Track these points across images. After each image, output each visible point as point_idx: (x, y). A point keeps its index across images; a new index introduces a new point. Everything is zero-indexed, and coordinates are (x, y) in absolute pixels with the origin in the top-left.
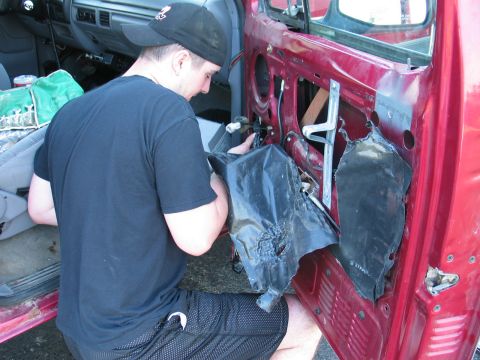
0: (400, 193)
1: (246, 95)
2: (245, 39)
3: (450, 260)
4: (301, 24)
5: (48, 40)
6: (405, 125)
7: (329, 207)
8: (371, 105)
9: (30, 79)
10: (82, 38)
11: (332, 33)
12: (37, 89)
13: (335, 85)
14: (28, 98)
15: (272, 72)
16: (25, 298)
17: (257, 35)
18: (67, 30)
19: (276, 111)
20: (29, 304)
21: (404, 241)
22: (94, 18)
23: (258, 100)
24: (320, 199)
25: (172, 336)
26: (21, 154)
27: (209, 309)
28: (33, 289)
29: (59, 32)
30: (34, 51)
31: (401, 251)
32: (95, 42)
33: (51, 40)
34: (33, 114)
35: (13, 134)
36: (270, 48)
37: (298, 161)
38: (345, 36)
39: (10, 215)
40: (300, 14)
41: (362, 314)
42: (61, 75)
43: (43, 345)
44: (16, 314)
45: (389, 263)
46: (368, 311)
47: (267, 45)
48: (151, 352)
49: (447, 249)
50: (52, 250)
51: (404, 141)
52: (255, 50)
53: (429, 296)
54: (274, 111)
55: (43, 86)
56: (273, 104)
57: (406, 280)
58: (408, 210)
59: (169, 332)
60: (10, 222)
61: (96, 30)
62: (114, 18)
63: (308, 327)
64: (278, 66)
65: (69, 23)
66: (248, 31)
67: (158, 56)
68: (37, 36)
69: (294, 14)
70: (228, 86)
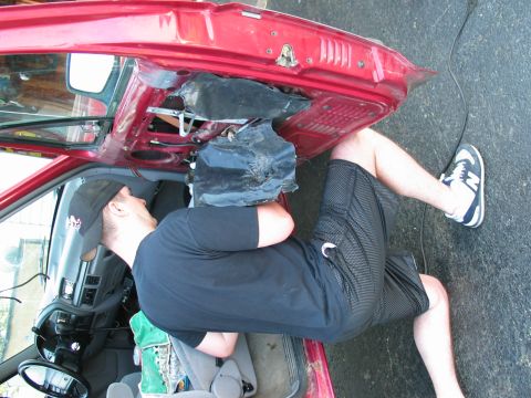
0: (224, 80)
1: (165, 168)
2: (118, 164)
3: (271, 51)
4: (107, 124)
5: (109, 336)
6: (174, 75)
7: (246, 120)
8: (162, 91)
9: (137, 351)
10: (108, 304)
11: (115, 104)
12: (143, 343)
13: (150, 110)
14: (149, 351)
15: (145, 148)
16: (304, 372)
17: (115, 156)
18: (100, 316)
19: (177, 148)
20: (309, 370)
21: (258, 80)
22: (91, 290)
23: (168, 161)
24: (242, 126)
25: (340, 256)
26: (188, 358)
27: (327, 224)
28: (298, 365)
29: (102, 324)
30: (118, 351)
31: (265, 82)
32: (113, 292)
33: (110, 332)
34: (161, 347)
35: (173, 364)
36: (125, 148)
37: (213, 137)
38: (117, 96)
39: (237, 375)
40: (99, 124)
41: (325, 107)
42: (134, 322)
43: (371, 373)
44: (315, 380)
45: (275, 90)
46: (322, 103)
47: (122, 150)
48: (349, 274)
49: (261, 54)
50: (273, 347)
51: (185, 76)
52: (127, 158)
53: (298, 66)
54: (178, 150)
55: (141, 338)
56: (172, 150)
57: (288, 80)
58: (233, 76)
59: (336, 257)
60: (242, 375)
61: (102, 290)
62: (93, 272)
63: (358, 141)
64: (139, 144)
65: (94, 313)
66: (112, 162)
67: (112, 228)
68: (104, 346)
69: (99, 128)
70: (161, 182)
